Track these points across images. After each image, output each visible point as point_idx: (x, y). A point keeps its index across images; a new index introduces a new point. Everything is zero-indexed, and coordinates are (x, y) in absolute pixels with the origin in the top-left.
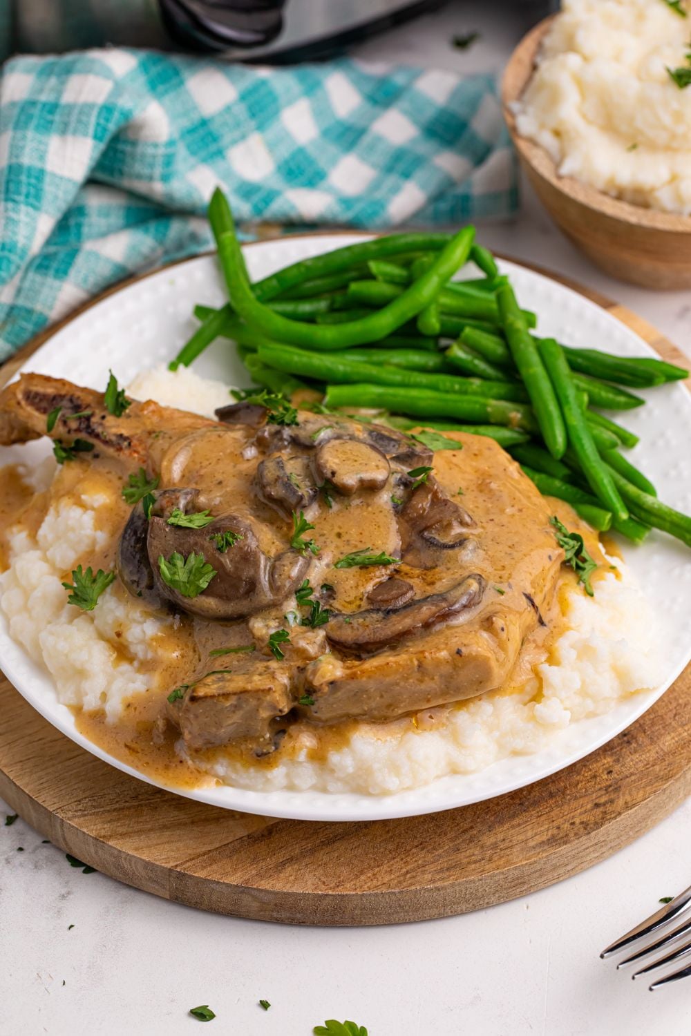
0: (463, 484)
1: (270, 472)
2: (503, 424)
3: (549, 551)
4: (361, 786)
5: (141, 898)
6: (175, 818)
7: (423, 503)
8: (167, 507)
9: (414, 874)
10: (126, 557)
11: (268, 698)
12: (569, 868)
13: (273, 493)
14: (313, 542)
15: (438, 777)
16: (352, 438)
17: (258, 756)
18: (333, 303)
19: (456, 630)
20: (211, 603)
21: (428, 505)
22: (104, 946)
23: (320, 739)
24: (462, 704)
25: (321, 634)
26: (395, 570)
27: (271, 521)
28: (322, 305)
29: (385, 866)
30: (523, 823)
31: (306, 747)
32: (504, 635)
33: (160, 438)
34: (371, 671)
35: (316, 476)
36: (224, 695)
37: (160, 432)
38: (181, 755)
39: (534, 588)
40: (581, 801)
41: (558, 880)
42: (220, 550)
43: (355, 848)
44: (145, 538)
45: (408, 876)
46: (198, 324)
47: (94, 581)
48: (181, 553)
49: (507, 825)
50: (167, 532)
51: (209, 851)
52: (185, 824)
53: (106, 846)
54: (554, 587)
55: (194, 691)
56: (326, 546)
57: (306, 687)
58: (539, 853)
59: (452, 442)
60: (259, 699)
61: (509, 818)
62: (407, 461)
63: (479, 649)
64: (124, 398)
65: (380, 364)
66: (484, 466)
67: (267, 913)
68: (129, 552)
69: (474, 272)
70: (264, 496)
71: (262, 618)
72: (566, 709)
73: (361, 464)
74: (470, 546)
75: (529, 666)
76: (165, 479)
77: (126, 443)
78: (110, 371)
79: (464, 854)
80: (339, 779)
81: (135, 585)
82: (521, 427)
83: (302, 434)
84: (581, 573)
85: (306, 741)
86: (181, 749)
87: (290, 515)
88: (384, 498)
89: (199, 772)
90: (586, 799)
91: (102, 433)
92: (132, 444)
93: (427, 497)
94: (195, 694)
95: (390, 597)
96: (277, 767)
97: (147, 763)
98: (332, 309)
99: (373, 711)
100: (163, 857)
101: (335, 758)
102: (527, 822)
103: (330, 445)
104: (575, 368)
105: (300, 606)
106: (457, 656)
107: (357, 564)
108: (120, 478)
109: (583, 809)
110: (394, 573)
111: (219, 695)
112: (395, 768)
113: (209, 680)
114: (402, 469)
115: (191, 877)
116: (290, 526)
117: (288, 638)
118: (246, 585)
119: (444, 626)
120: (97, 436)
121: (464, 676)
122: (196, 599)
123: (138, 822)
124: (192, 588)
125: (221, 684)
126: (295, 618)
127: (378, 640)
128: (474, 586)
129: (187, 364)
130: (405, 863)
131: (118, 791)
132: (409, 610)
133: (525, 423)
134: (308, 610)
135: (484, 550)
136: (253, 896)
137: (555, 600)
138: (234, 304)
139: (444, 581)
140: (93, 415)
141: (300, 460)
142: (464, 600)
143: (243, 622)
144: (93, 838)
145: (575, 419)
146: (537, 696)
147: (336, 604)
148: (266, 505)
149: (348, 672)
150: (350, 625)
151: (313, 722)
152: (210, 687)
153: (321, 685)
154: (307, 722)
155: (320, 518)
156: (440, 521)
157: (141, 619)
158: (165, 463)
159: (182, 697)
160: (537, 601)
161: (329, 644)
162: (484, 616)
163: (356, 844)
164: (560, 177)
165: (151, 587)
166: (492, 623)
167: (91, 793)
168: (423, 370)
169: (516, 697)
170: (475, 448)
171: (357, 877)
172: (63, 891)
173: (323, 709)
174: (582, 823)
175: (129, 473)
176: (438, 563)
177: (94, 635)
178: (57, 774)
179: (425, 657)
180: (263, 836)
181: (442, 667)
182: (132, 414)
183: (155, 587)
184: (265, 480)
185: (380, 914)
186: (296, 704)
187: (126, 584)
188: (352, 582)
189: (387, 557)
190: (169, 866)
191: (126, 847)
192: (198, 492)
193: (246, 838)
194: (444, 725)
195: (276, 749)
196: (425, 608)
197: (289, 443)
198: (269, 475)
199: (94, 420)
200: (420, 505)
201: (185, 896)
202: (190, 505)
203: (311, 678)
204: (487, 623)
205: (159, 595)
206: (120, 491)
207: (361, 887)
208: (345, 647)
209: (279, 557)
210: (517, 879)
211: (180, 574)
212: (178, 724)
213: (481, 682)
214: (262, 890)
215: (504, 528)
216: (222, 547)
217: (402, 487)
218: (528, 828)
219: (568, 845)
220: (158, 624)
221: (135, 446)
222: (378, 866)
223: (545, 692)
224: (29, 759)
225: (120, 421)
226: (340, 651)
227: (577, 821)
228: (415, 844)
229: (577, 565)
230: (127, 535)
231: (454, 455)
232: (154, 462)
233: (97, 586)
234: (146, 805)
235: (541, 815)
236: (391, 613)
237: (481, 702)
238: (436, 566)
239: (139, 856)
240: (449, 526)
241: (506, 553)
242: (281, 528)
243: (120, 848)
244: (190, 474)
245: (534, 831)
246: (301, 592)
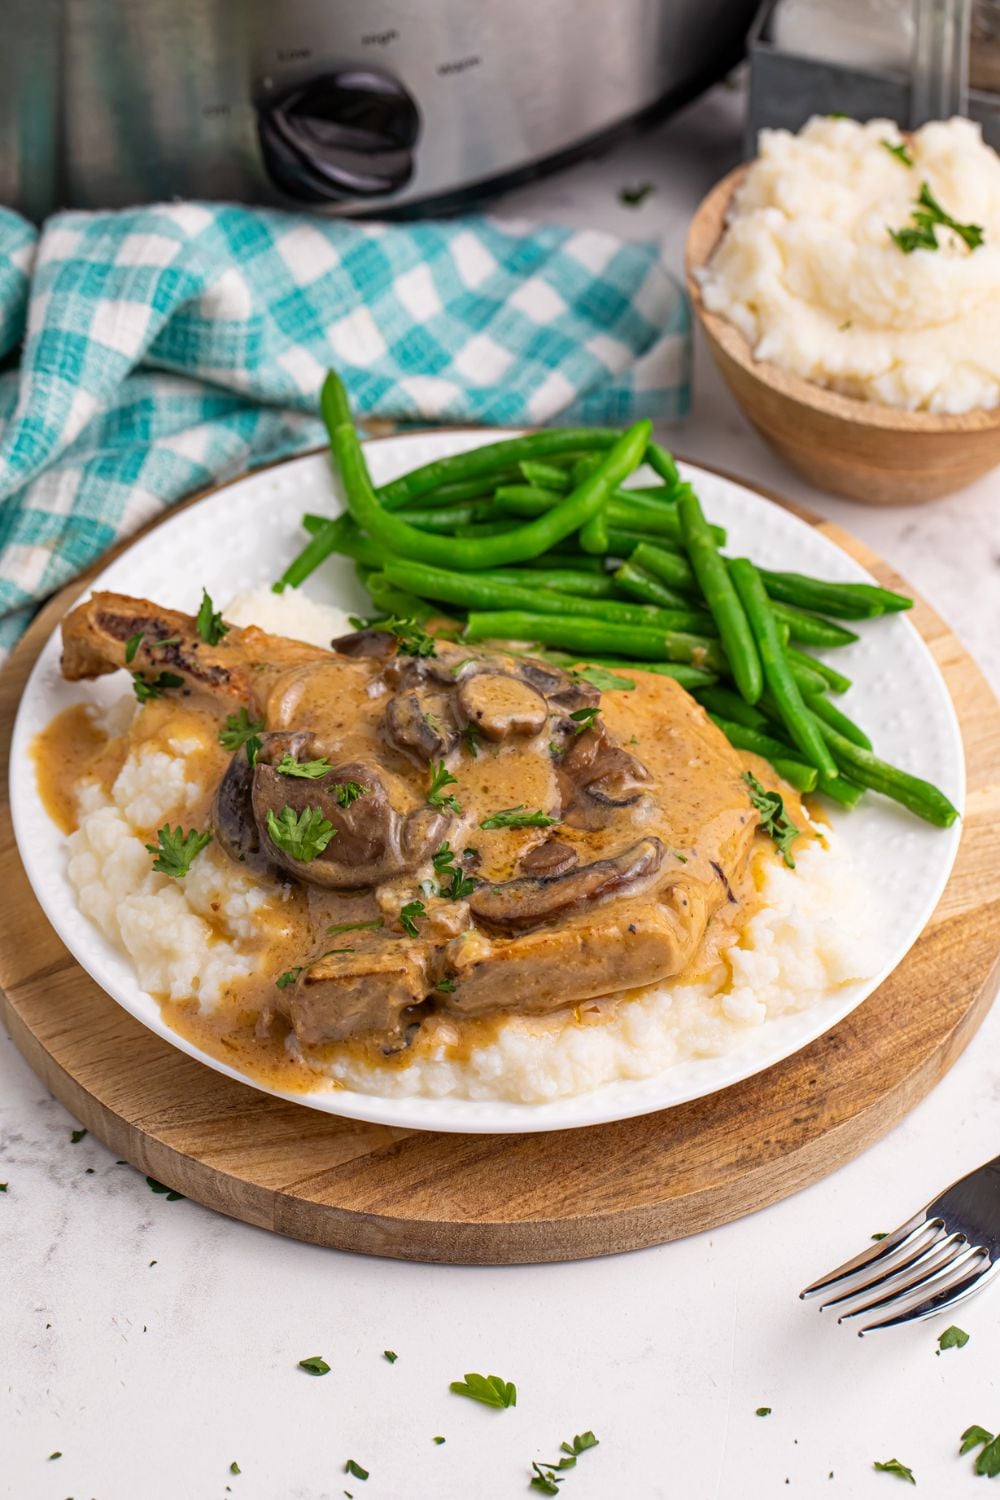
0: (637, 732)
1: (403, 710)
2: (685, 661)
3: (741, 812)
4: (510, 1093)
5: (238, 1231)
6: (283, 1132)
7: (588, 752)
8: (277, 753)
9: (574, 1200)
10: (225, 814)
11: (400, 981)
12: (762, 1196)
13: (405, 738)
14: (454, 798)
15: (605, 1082)
16: (502, 672)
17: (387, 1054)
18: (475, 513)
19: (629, 903)
20: (329, 869)
21: (595, 754)
22: (195, 1286)
23: (462, 1034)
24: (634, 994)
25: (464, 907)
26: (554, 832)
27: (403, 773)
28: (462, 515)
29: (538, 1191)
30: (707, 1142)
31: (445, 1044)
32: (686, 910)
33: (266, 671)
34: (527, 950)
35: (458, 717)
36: (346, 977)
37: (266, 664)
38: (291, 1051)
39: (725, 857)
40: (778, 1116)
41: (749, 1212)
42: (341, 804)
44: (249, 791)
45: (567, 1202)
46: (308, 537)
47: (185, 843)
48: (293, 808)
49: (687, 1144)
50: (276, 783)
51: (324, 1172)
53: (198, 1165)
54: (746, 856)
55: (310, 972)
56: (470, 802)
57: (446, 969)
58: (726, 1177)
59: (624, 682)
60: (389, 983)
62: (568, 702)
63: (657, 925)
64: (221, 623)
65: (534, 588)
66: (661, 709)
67: (394, 1248)
68: (228, 809)
69: (650, 478)
70: (395, 741)
71: (392, 888)
72: (760, 1002)
73: (513, 703)
74: (646, 803)
75: (715, 951)
76: (273, 720)
77: (223, 678)
78: (204, 589)
79: (633, 1178)
80: (484, 1084)
81: (236, 847)
82: (708, 665)
83: (441, 667)
84: (780, 840)
85: (444, 1036)
86: (291, 1044)
87: (426, 762)
88: (541, 746)
89: (314, 1073)
90: (783, 1114)
91: (195, 664)
92: (231, 678)
93: (593, 745)
94: (311, 976)
95: (548, 863)
96: (409, 1067)
97: (251, 1063)
98: (475, 521)
99: (527, 1000)
100: (268, 1178)
101: (479, 1057)
102: (711, 1140)
103: (474, 680)
104: (774, 595)
105: (438, 875)
106: (629, 934)
107: (506, 824)
108: (216, 720)
109: (780, 1125)
110: (553, 835)
111: (340, 978)
112: (552, 1070)
113: (328, 960)
114: (563, 712)
115: (301, 1202)
116: (426, 778)
117: (424, 911)
118: (372, 847)
119: (614, 898)
120: (188, 668)
121: (639, 957)
122: (311, 864)
123: (236, 1137)
124: (307, 850)
125: (342, 964)
126: (432, 887)
127: (533, 914)
128: (650, 851)
129: (295, 586)
130: (563, 1187)
131: (211, 1099)
132: (571, 879)
133: (712, 660)
134: (447, 878)
135: (663, 809)
136: (377, 1226)
137: (747, 872)
138: (353, 513)
139: (613, 844)
140: (182, 643)
141: (438, 698)
142: (638, 868)
143: (367, 893)
144: (181, 1155)
145: (774, 654)
146: (726, 987)
147: (482, 872)
148: (397, 752)
149: (497, 951)
150: (500, 897)
151: (453, 1013)
152: (329, 969)
153: (465, 966)
154: (446, 1013)
155: (462, 768)
156: (609, 774)
157: (243, 889)
158: (272, 701)
159: (294, 981)
160: (727, 873)
161: (474, 919)
162: (663, 886)
163: (503, 1164)
164: (756, 362)
165: (255, 849)
166: (672, 895)
167: (179, 1101)
168: (587, 595)
169: (700, 987)
170: (651, 688)
171: (504, 1203)
172: (143, 1221)
173: (466, 996)
174: (778, 1142)
175: (228, 713)
176: (606, 823)
177: (185, 909)
178: (136, 1079)
179: (591, 935)
180: (389, 1154)
181: (611, 948)
182: (230, 642)
183: (261, 850)
184: (395, 722)
185: (532, 1249)
186: (433, 990)
187: (225, 846)
188: (501, 846)
189: (544, 817)
190: (274, 1188)
191: (223, 1165)
192: (313, 736)
193: (368, 1157)
194: (612, 1019)
195: (409, 1045)
196: (590, 876)
197: (424, 679)
198: (401, 715)
199: (184, 649)
200: (585, 755)
201: (293, 1227)
202: (304, 751)
203: (452, 957)
204: (667, 895)
205: (264, 860)
206: (216, 736)
207: (509, 1215)
208: (493, 923)
209: (412, 815)
210: (700, 1208)
211: (293, 833)
212: (289, 1015)
213: (658, 967)
214: (388, 1219)
215: (687, 783)
216: (344, 801)
217: (562, 733)
218: (714, 1146)
219: (762, 1168)
220: (263, 895)
221: (235, 681)
222: (530, 1191)
223: (736, 981)
224: (102, 1060)
225: (217, 650)
226: (486, 928)
227: (773, 1139)
228: (576, 1165)
229: (775, 831)
230: (226, 787)
231: (626, 697)
232: (258, 700)
233: (189, 850)
234: (245, 1117)
235: (729, 1132)
236: (549, 882)
237: (657, 992)
238: (604, 827)
239: (238, 1177)
240: (620, 779)
241: (689, 813)
242: (415, 781)
243: (214, 1167)
244: (302, 716)
245: (721, 1151)
246: (440, 858)
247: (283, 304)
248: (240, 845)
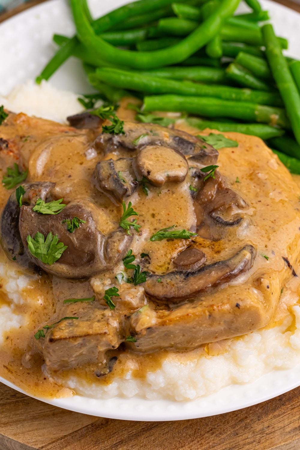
0: (239, 175)
1: (105, 171)
2: (266, 122)
4: (169, 396)
6: (43, 411)
7: (211, 192)
8: (33, 197)
10: (5, 231)
11: (104, 339)
13: (106, 186)
15: (224, 387)
16: (163, 144)
17: (98, 376)
18: (148, 33)
19: (236, 288)
21: (215, 192)
23: (141, 364)
24: (239, 338)
25: (141, 290)
26: (193, 241)
27: (105, 206)
28: (140, 34)
29: (186, 447)
30: (282, 415)
31: (131, 369)
32: (268, 291)
33: (28, 141)
34: (177, 320)
35: (136, 173)
36: (73, 337)
37: (28, 137)
38: (44, 373)
42: (69, 231)
43: (166, 433)
44: (18, 218)
48: (42, 232)
50: (32, 217)
51: (65, 436)
52: (48, 416)
55: (52, 333)
56: (145, 224)
57: (131, 330)
58: (293, 437)
59: (231, 142)
60: (98, 340)
61: (272, 410)
62: (200, 160)
63: (252, 303)
64: (3, 111)
65: (180, 79)
66: (253, 159)
68: (6, 229)
69: (244, 9)
70: (100, 187)
71: (99, 278)
73: (168, 165)
74: (245, 224)
75: (285, 307)
76: (32, 173)
77: (4, 145)
79: (241, 437)
80: (154, 391)
81: (11, 252)
82: (278, 125)
83: (127, 140)
85: (131, 365)
86: (44, 370)
87: (119, 200)
88: (185, 188)
89: (58, 386)
92: (9, 146)
93: (214, 187)
94: (53, 337)
95: (189, 262)
96: (111, 383)
97: (21, 381)
98: (148, 38)
99: (178, 345)
100: (33, 441)
101: (151, 376)
102: (284, 413)
103: (146, 149)
105: (126, 271)
106: (236, 308)
107: (165, 238)
110: (192, 243)
111: (70, 338)
112: (193, 384)
113: (63, 324)
114: (197, 166)
116: (119, 210)
117: (118, 293)
118: (88, 255)
119: (227, 286)
122: (53, 265)
123: (15, 414)
124: (50, 258)
125: (71, 328)
126: (123, 277)
127: (181, 296)
128: (248, 256)
129: (47, 79)
130: (200, 444)
132: (202, 273)
133: (281, 122)
134: (131, 272)
135: (255, 226)
138: (79, 36)
139: (226, 250)
141: (125, 160)
142: (240, 266)
143: (85, 281)
146: (292, 328)
147: (151, 268)
148: (103, 193)
149: (160, 320)
150: (162, 284)
151: (136, 353)
152: (63, 331)
153: (142, 330)
154: (132, 352)
155: (139, 203)
156: (224, 205)
157: (15, 276)
158: (31, 162)
159: (44, 336)
160: (291, 263)
161: (146, 297)
162: (255, 277)
163: (166, 430)
165: (22, 254)
166: (261, 283)
168: (209, 82)
169: (277, 328)
170: (247, 146)
173: (143, 343)
175: (8, 166)
176: (222, 236)
179: (214, 310)
180: (102, 424)
181: (226, 316)
182: (9, 123)
183: (25, 254)
184: (101, 177)
187: (5, 251)
188: (162, 251)
189: (186, 232)
190: (37, 447)
191: (8, 433)
192: (54, 185)
193: (90, 426)
194: (226, 351)
195: (110, 371)
196: (213, 272)
197: (118, 147)
198: (104, 173)
200: (209, 193)
202: (49, 194)
203: (134, 325)
204: (257, 282)
205: (27, 260)
208: (158, 299)
209: (111, 236)
211: (42, 249)
212: (42, 354)
213: (253, 325)
215: (269, 207)
216: (71, 229)
217: (197, 179)
218: (285, 417)
220: (27, 280)
221: (11, 147)
222: (182, 447)
223: (297, 325)
226: (154, 302)
228: (208, 430)
230: (5, 216)
231: (233, 152)
232: (24, 159)
234: (21, 401)
235: (294, 408)
236: (190, 274)
237: (253, 334)
238: (221, 238)
239: (16, 440)
240: (230, 208)
241: (270, 227)
242: (113, 211)
243: (3, 434)
244: (48, 171)
245: (289, 420)
246: (127, 259)
248: (13, 251)
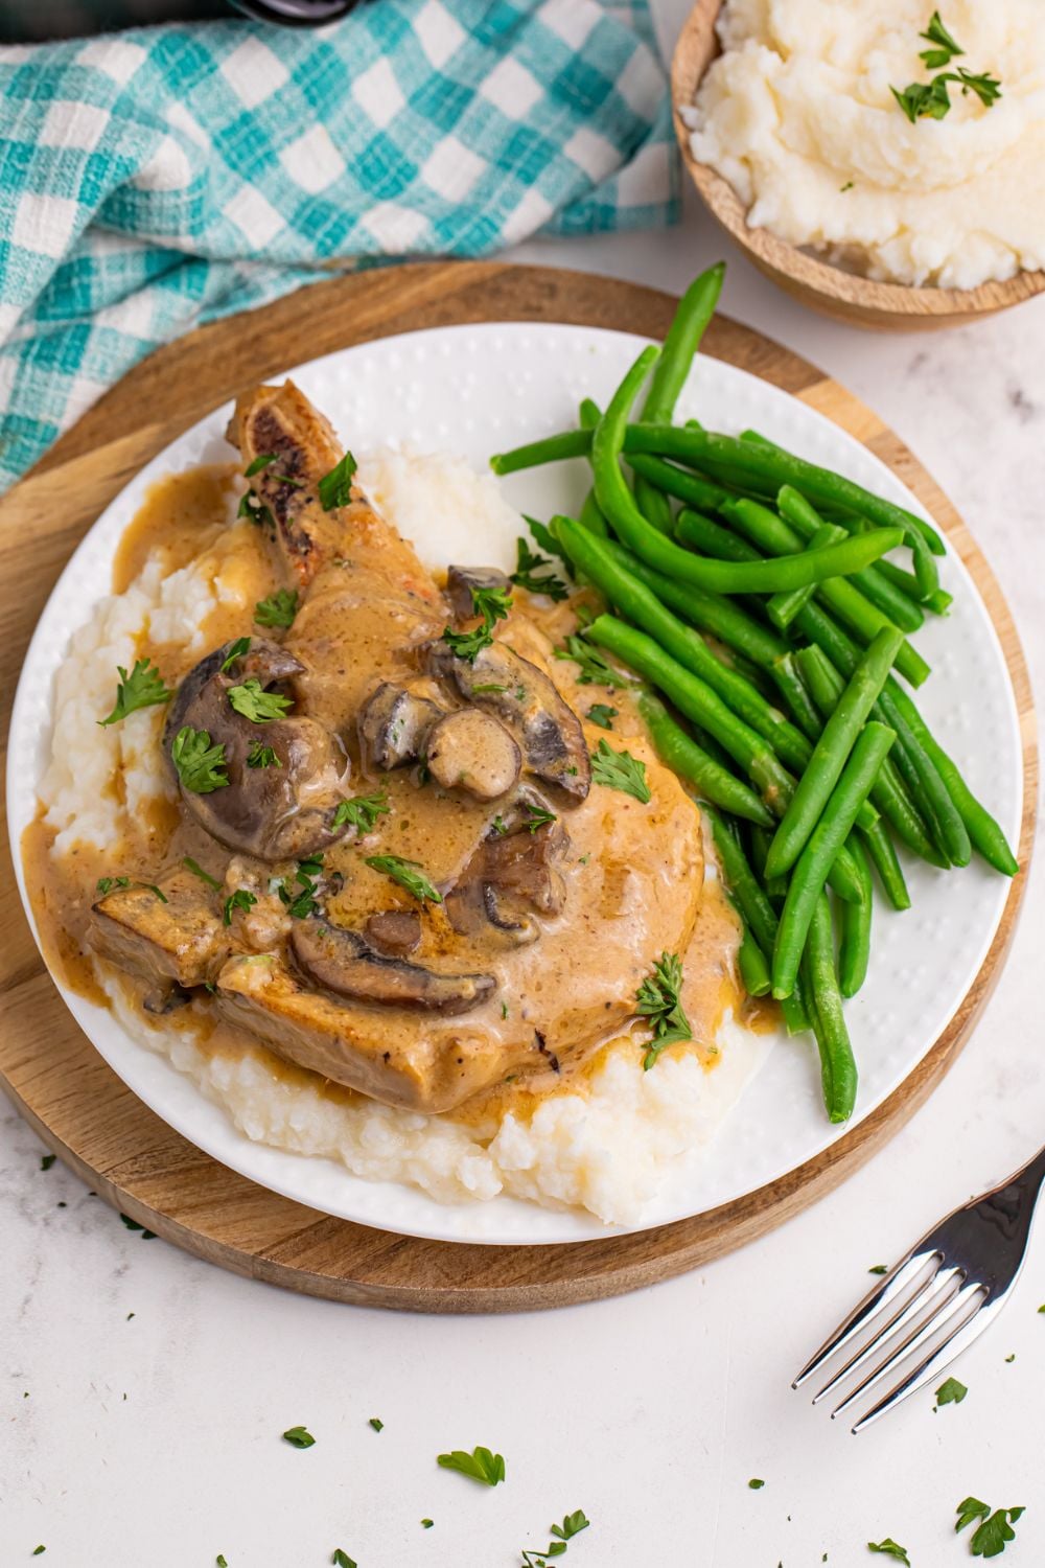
22: (173, 1343)
51: (302, 1231)
115: (279, 1266)
123: (210, 1190)
144: (154, 1211)
164: (748, 230)
171: (489, 1266)
172: (119, 1265)
190: (251, 1252)
191: (197, 1225)
224: (69, 1096)
239: (213, 1238)
243: (187, 1227)
247: (228, 133)
